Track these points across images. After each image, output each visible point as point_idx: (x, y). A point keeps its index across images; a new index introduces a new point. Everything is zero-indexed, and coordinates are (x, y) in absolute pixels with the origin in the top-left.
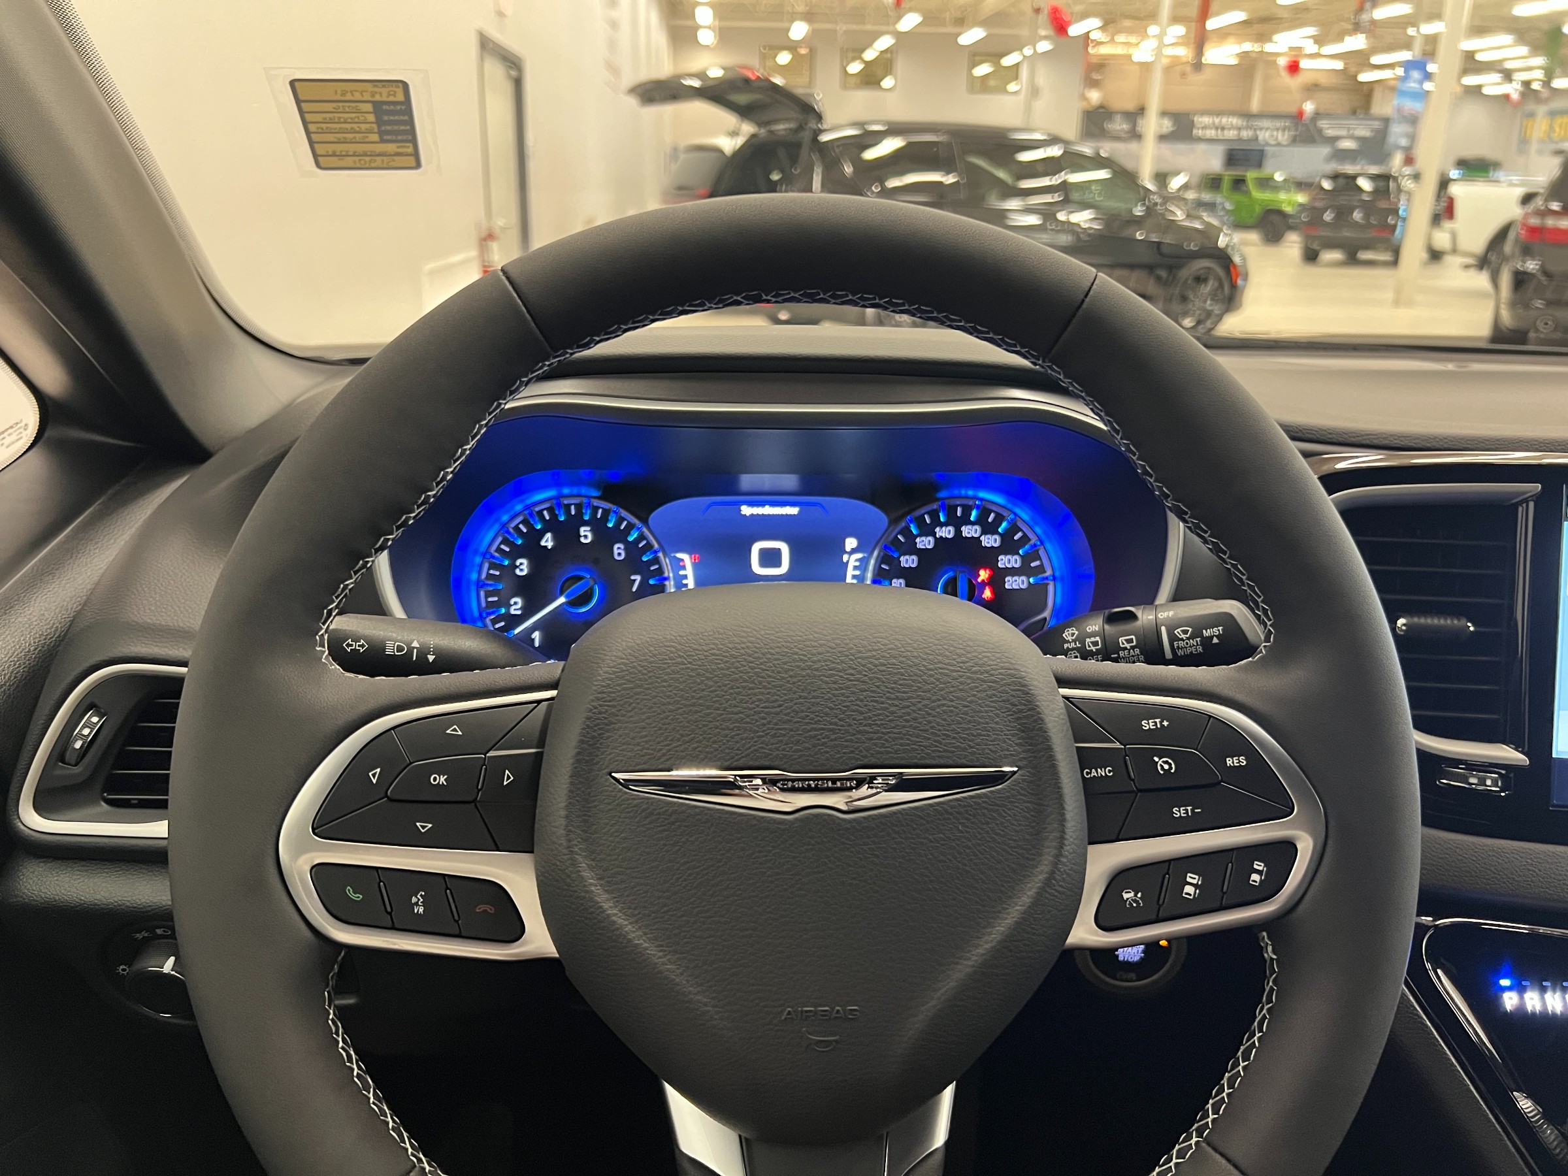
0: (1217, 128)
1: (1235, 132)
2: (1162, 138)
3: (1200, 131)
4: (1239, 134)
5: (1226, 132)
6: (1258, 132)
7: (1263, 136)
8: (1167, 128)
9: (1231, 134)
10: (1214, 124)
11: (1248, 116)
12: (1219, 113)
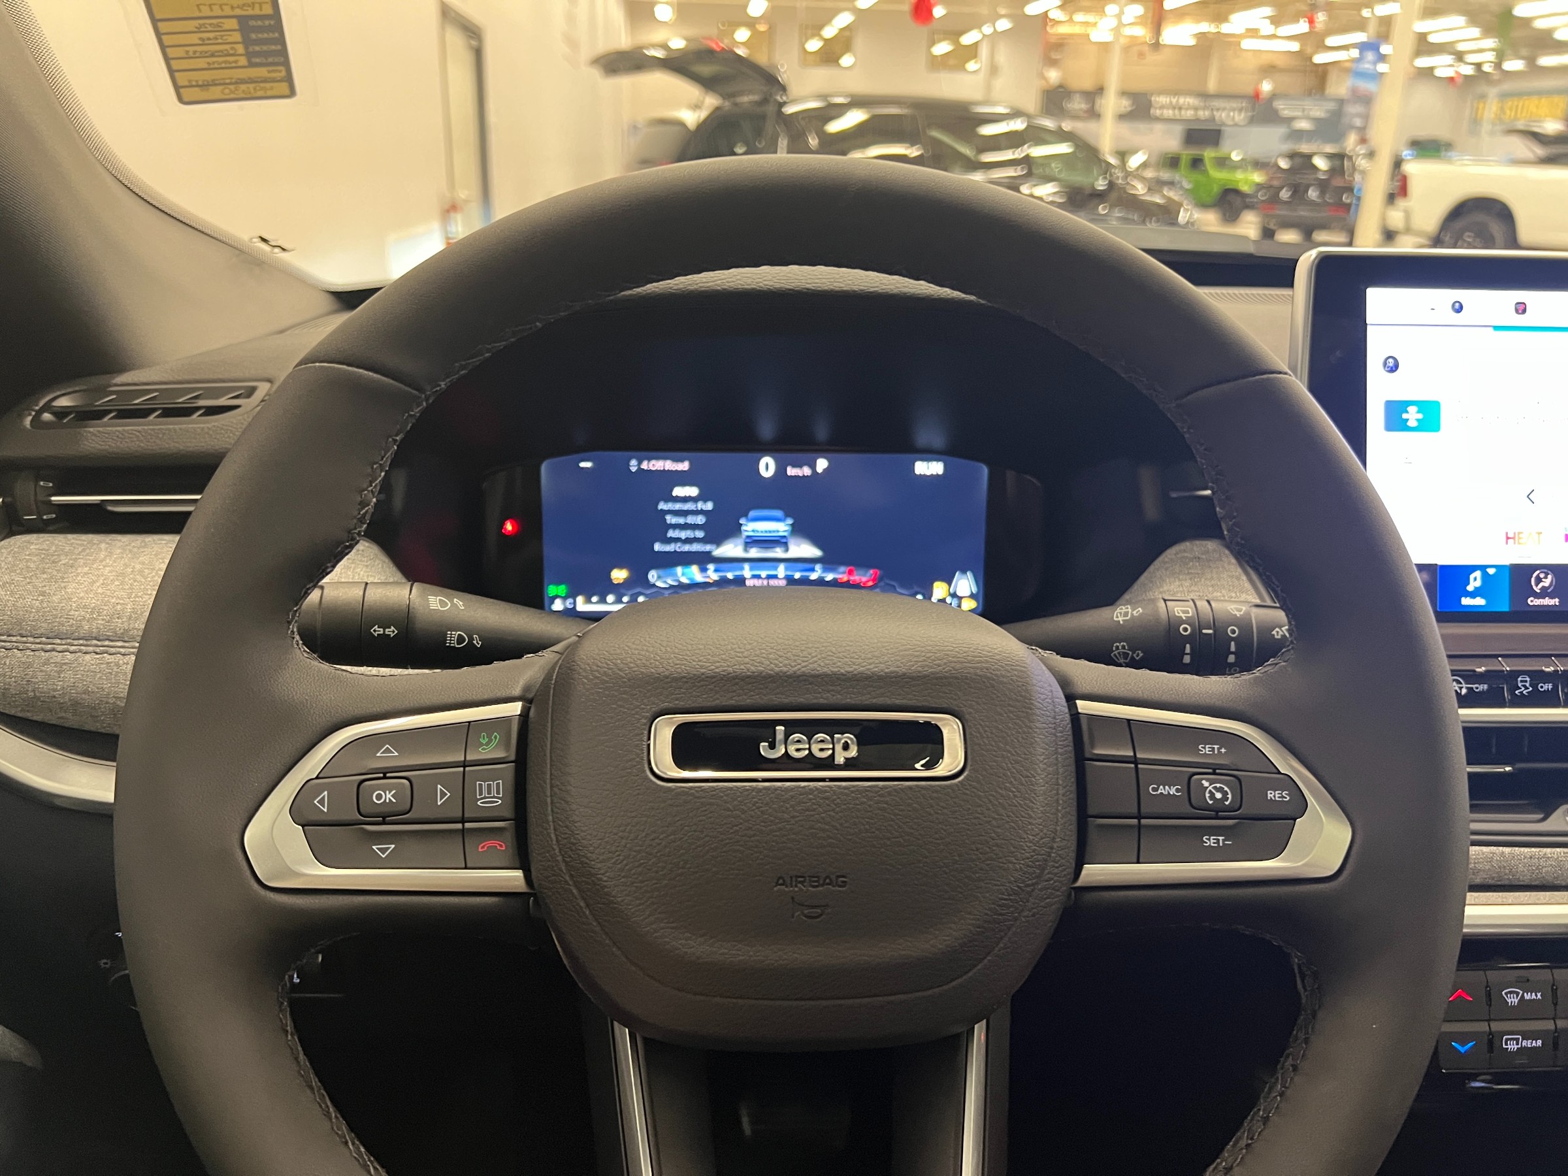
0: (1174, 108)
1: (1192, 112)
2: (1122, 117)
3: (1158, 111)
4: (1196, 115)
5: (1183, 112)
6: (1215, 113)
7: (1220, 116)
8: (1125, 107)
9: (1189, 114)
10: (1171, 102)
11: (1205, 96)
12: (1177, 93)
